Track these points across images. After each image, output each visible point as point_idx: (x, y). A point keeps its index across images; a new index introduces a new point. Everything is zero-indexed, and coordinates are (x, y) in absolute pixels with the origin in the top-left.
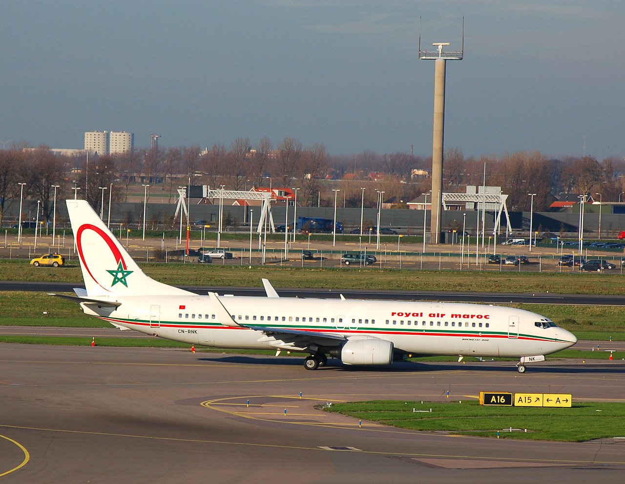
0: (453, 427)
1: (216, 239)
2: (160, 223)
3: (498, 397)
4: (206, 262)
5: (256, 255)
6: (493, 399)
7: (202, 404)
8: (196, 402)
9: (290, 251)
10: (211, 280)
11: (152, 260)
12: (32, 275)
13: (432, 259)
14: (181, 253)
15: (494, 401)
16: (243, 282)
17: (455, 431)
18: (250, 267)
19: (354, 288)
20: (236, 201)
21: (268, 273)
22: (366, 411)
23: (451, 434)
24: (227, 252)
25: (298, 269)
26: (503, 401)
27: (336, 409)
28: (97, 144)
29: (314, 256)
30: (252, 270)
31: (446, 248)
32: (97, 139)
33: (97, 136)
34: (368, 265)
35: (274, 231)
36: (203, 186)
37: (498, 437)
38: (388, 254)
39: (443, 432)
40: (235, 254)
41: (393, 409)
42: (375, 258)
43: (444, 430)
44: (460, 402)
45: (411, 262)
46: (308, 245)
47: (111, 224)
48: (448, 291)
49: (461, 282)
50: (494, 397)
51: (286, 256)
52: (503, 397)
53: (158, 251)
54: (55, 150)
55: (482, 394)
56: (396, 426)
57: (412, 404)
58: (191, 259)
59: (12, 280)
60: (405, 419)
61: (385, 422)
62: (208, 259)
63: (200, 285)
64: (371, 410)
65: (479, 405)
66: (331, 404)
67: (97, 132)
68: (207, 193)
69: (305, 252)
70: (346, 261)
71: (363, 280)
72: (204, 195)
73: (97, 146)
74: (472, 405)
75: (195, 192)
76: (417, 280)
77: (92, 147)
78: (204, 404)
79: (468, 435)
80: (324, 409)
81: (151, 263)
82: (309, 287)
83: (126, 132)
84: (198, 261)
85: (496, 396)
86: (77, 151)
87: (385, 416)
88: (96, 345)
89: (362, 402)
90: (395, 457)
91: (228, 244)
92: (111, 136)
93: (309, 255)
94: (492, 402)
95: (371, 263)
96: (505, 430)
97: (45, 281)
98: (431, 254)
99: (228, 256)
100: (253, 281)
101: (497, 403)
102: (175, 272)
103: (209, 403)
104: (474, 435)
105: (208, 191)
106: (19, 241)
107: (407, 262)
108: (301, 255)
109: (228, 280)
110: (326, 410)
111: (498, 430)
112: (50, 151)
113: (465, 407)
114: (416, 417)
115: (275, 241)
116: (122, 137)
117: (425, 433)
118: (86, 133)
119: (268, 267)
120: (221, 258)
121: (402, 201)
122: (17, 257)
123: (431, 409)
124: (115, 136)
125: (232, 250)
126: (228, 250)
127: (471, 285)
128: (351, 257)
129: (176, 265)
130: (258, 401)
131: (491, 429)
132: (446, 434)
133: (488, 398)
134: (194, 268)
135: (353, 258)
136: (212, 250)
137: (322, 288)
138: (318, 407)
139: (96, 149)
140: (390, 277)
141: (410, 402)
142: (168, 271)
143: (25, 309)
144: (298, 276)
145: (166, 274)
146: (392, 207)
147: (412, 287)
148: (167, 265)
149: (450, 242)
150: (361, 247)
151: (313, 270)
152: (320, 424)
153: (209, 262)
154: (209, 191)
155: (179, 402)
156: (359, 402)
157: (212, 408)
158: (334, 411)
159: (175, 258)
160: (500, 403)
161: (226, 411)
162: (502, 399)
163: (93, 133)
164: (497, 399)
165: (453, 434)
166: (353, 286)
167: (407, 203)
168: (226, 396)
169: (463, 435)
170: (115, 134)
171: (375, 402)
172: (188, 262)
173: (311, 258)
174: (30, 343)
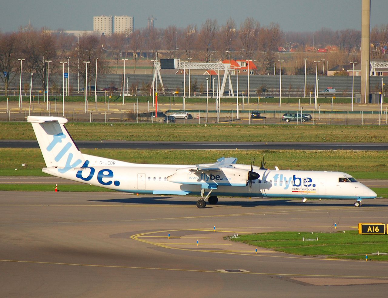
0: (332, 252)
1: (182, 103)
2: (138, 90)
3: (374, 227)
4: (170, 122)
5: (212, 115)
6: (370, 229)
7: (131, 237)
8: (127, 235)
9: (242, 112)
10: (170, 136)
11: (126, 120)
12: (23, 134)
13: (358, 116)
14: (150, 114)
15: (370, 231)
16: (196, 137)
17: (333, 255)
18: (206, 125)
19: (286, 141)
20: (207, 72)
21: (219, 130)
22: (265, 240)
23: (329, 258)
24: (189, 113)
25: (245, 126)
26: (377, 230)
27: (242, 239)
28: (103, 26)
29: (261, 115)
30: (207, 128)
31: (372, 107)
32: (103, 22)
33: (103, 20)
34: (305, 122)
35: (233, 96)
36: (174, 59)
37: (367, 259)
38: (322, 112)
39: (324, 256)
40: (195, 115)
41: (287, 239)
42: (311, 116)
43: (324, 255)
44: (344, 232)
45: (341, 119)
46: (258, 107)
47: (97, 92)
48: (363, 142)
49: (377, 134)
50: (370, 227)
51: (238, 116)
52: (377, 227)
53: (131, 113)
54: (69, 32)
55: (360, 225)
56: (286, 252)
57: (304, 234)
58: (158, 119)
59: (4, 139)
60: (295, 247)
61: (278, 249)
62: (172, 119)
63: (160, 140)
64: (269, 240)
65: (358, 234)
66: (238, 235)
67: (104, 16)
68: (178, 65)
69: (254, 112)
70: (286, 119)
71: (296, 134)
72: (176, 67)
73: (103, 28)
74: (352, 234)
75: (167, 64)
76: (341, 133)
77: (100, 28)
78: (133, 237)
79: (343, 258)
80: (231, 240)
81: (125, 123)
82: (250, 141)
83: (127, 16)
84: (164, 121)
85: (372, 226)
86: (83, 32)
87: (279, 244)
88: (58, 191)
89: (264, 233)
90: (277, 277)
91: (192, 106)
92: (115, 20)
93: (257, 115)
94: (368, 231)
95: (307, 120)
96: (374, 254)
97: (33, 139)
98: (358, 112)
99: (190, 117)
100: (204, 137)
101: (373, 232)
102: (142, 130)
103: (138, 236)
104: (348, 258)
105: (178, 63)
106: (20, 107)
107: (338, 119)
108: (249, 115)
109: (184, 136)
110: (233, 240)
111: (368, 254)
112: (64, 33)
113: (346, 236)
114: (304, 245)
115: (233, 104)
116: (124, 20)
117: (308, 257)
118: (94, 17)
119: (221, 125)
120: (184, 118)
121: (343, 69)
122: (15, 120)
123: (318, 238)
124: (118, 20)
125: (194, 111)
126: (190, 111)
127: (384, 137)
128: (291, 115)
129: (146, 124)
130: (178, 234)
131: (363, 254)
132: (326, 258)
133: (365, 228)
134: (159, 127)
135: (292, 116)
136: (177, 112)
137: (260, 141)
138: (227, 238)
139: (103, 31)
140: (320, 132)
141: (303, 233)
142: (138, 129)
143: (9, 162)
144: (244, 132)
145: (134, 132)
146: (335, 74)
147: (334, 140)
148: (138, 125)
149: (377, 103)
150: (299, 108)
151: (258, 127)
152: (225, 252)
153: (173, 121)
154: (180, 63)
155: (112, 236)
156: (262, 233)
157: (139, 240)
158: (239, 241)
159: (145, 119)
160: (375, 232)
161: (149, 242)
162: (376, 229)
163: (100, 18)
164: (372, 229)
165: (331, 258)
166: (286, 139)
167: (348, 71)
168: (153, 231)
169: (338, 258)
170: (118, 18)
171: (274, 233)
172: (156, 122)
173: (258, 117)
174: (4, 190)
